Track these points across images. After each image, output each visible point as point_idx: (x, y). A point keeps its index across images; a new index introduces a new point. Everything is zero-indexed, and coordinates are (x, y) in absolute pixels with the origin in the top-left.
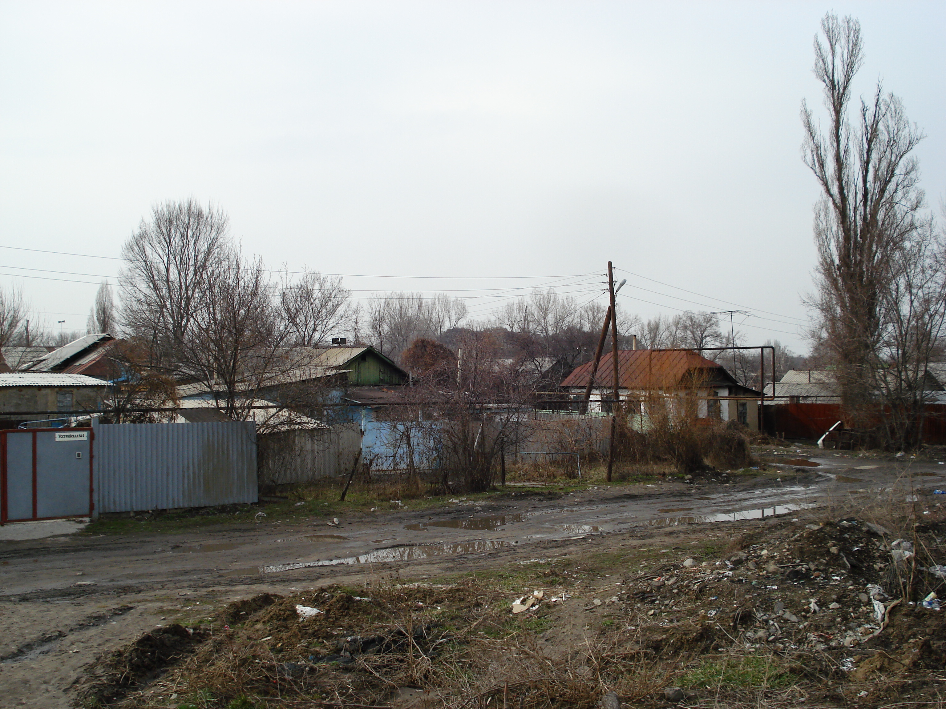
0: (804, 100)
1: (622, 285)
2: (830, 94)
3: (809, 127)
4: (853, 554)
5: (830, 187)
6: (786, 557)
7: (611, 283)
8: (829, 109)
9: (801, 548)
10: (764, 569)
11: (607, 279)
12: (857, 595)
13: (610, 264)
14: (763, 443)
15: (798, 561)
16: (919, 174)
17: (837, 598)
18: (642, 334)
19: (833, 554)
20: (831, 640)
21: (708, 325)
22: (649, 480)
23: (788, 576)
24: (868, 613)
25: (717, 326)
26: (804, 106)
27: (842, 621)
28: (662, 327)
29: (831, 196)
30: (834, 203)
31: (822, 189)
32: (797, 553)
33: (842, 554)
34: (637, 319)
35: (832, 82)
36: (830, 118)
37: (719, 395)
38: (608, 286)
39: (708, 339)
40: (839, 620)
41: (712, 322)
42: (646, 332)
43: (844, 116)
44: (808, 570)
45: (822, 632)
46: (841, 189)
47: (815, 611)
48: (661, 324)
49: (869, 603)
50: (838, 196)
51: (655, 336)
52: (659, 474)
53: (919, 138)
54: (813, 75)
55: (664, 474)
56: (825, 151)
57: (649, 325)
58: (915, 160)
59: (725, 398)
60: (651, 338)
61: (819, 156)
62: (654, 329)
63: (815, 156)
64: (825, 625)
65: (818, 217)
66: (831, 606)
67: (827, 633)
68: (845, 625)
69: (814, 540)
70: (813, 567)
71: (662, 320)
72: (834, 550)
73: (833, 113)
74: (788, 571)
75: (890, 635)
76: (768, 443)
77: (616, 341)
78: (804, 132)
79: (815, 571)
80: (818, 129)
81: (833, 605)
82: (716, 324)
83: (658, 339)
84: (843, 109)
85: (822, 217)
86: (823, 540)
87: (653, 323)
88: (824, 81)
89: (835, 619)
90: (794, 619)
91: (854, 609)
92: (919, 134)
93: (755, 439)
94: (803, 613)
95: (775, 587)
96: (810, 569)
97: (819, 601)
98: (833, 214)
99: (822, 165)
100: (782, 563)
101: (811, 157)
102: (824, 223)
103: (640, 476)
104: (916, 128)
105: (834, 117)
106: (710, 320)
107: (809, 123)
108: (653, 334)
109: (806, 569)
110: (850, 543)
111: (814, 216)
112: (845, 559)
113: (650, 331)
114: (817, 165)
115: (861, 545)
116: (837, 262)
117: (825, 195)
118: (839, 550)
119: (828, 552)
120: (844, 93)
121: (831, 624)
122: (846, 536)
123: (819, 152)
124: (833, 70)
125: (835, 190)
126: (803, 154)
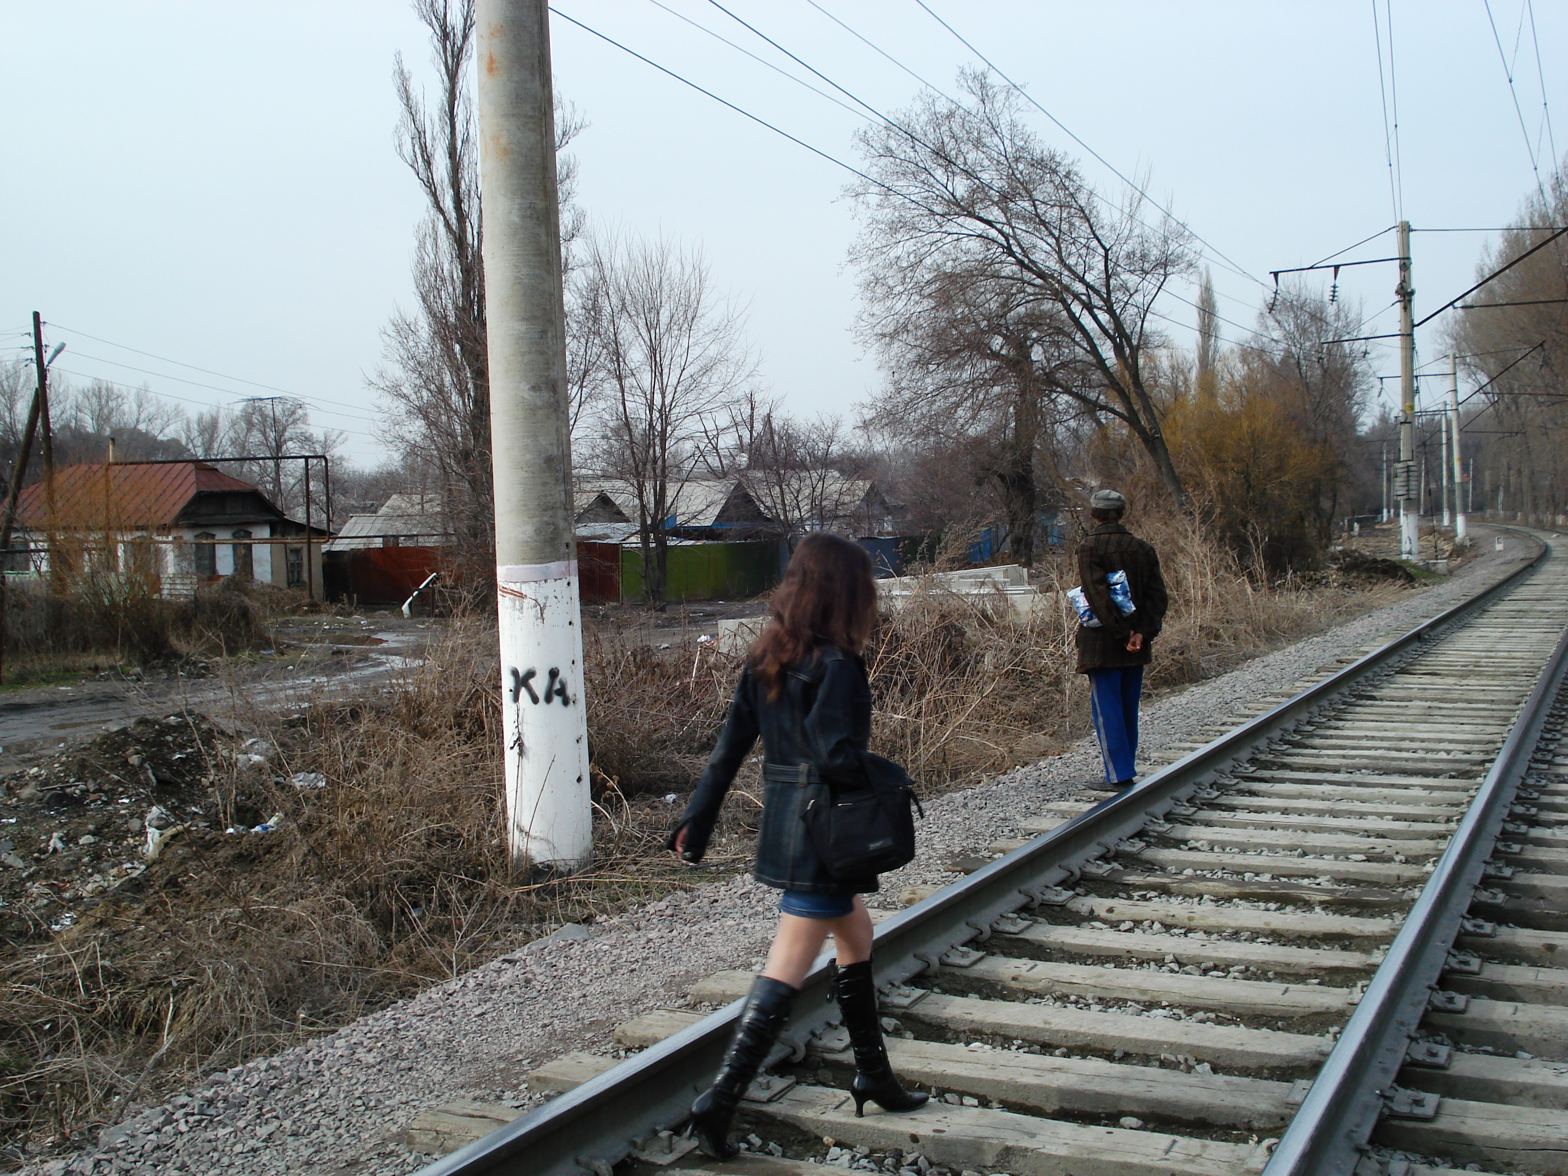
0: (399, 53)
1: (58, 352)
2: (439, 46)
3: (408, 99)
4: (170, 764)
5: (440, 199)
6: (55, 775)
7: (39, 348)
8: (439, 71)
9: (84, 760)
10: (15, 795)
11: (32, 342)
12: (126, 822)
13: (36, 316)
14: (312, 612)
15: (72, 780)
16: (574, 184)
17: (96, 828)
18: (188, 437)
19: (132, 766)
20: (65, 890)
21: (291, 420)
22: (67, 679)
23: (47, 803)
24: (136, 846)
25: (304, 423)
26: (399, 62)
27: (91, 861)
28: (223, 425)
29: (441, 211)
30: (447, 224)
31: (427, 200)
32: (75, 768)
33: (147, 765)
34: (178, 412)
35: (444, 27)
36: (441, 86)
37: (253, 536)
38: (33, 354)
39: (290, 444)
40: (86, 859)
41: (297, 416)
42: (195, 433)
43: (461, 84)
44: (85, 792)
45: (56, 879)
46: (458, 202)
47: (55, 850)
48: (220, 420)
49: (142, 832)
50: (454, 215)
51: (212, 440)
52: (90, 668)
53: (578, 126)
54: (415, 15)
55: (96, 669)
56: (434, 139)
57: (200, 420)
58: (572, 161)
59: (263, 541)
60: (203, 444)
61: (423, 149)
62: (210, 428)
63: (417, 147)
64: (62, 868)
65: (422, 246)
66: (81, 842)
67: (63, 881)
68: (93, 867)
69: (109, 746)
70: (92, 787)
71: (222, 413)
72: (134, 760)
73: (446, 78)
74: (48, 795)
75: (153, 875)
76: (318, 612)
77: (49, 449)
78: (399, 107)
79: (94, 792)
80: (421, 100)
81: (85, 840)
82: (304, 419)
83: (216, 445)
84: (460, 74)
85: (429, 247)
86: (124, 745)
87: (207, 418)
88: (431, 24)
89: (80, 859)
90: (20, 864)
91: (115, 842)
92: (578, 119)
93: (299, 606)
94: (36, 855)
95: (13, 821)
96: (88, 791)
97: (67, 835)
98: (445, 243)
99: (428, 163)
100: (46, 784)
101: (411, 147)
102: (432, 256)
103: (53, 674)
104: (574, 111)
105: (447, 83)
106: (293, 413)
107: (406, 91)
108: (207, 436)
109: (82, 791)
110: (170, 748)
111: (416, 244)
112: (150, 773)
113: (201, 433)
114: (420, 160)
115: (189, 750)
116: (452, 319)
117: (433, 211)
118: (143, 761)
119: (126, 763)
120: (461, 49)
121: (72, 866)
122: (170, 738)
123: (423, 140)
124: (445, 8)
125: (448, 203)
126: (397, 143)
